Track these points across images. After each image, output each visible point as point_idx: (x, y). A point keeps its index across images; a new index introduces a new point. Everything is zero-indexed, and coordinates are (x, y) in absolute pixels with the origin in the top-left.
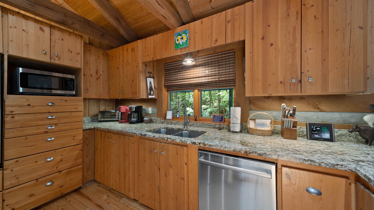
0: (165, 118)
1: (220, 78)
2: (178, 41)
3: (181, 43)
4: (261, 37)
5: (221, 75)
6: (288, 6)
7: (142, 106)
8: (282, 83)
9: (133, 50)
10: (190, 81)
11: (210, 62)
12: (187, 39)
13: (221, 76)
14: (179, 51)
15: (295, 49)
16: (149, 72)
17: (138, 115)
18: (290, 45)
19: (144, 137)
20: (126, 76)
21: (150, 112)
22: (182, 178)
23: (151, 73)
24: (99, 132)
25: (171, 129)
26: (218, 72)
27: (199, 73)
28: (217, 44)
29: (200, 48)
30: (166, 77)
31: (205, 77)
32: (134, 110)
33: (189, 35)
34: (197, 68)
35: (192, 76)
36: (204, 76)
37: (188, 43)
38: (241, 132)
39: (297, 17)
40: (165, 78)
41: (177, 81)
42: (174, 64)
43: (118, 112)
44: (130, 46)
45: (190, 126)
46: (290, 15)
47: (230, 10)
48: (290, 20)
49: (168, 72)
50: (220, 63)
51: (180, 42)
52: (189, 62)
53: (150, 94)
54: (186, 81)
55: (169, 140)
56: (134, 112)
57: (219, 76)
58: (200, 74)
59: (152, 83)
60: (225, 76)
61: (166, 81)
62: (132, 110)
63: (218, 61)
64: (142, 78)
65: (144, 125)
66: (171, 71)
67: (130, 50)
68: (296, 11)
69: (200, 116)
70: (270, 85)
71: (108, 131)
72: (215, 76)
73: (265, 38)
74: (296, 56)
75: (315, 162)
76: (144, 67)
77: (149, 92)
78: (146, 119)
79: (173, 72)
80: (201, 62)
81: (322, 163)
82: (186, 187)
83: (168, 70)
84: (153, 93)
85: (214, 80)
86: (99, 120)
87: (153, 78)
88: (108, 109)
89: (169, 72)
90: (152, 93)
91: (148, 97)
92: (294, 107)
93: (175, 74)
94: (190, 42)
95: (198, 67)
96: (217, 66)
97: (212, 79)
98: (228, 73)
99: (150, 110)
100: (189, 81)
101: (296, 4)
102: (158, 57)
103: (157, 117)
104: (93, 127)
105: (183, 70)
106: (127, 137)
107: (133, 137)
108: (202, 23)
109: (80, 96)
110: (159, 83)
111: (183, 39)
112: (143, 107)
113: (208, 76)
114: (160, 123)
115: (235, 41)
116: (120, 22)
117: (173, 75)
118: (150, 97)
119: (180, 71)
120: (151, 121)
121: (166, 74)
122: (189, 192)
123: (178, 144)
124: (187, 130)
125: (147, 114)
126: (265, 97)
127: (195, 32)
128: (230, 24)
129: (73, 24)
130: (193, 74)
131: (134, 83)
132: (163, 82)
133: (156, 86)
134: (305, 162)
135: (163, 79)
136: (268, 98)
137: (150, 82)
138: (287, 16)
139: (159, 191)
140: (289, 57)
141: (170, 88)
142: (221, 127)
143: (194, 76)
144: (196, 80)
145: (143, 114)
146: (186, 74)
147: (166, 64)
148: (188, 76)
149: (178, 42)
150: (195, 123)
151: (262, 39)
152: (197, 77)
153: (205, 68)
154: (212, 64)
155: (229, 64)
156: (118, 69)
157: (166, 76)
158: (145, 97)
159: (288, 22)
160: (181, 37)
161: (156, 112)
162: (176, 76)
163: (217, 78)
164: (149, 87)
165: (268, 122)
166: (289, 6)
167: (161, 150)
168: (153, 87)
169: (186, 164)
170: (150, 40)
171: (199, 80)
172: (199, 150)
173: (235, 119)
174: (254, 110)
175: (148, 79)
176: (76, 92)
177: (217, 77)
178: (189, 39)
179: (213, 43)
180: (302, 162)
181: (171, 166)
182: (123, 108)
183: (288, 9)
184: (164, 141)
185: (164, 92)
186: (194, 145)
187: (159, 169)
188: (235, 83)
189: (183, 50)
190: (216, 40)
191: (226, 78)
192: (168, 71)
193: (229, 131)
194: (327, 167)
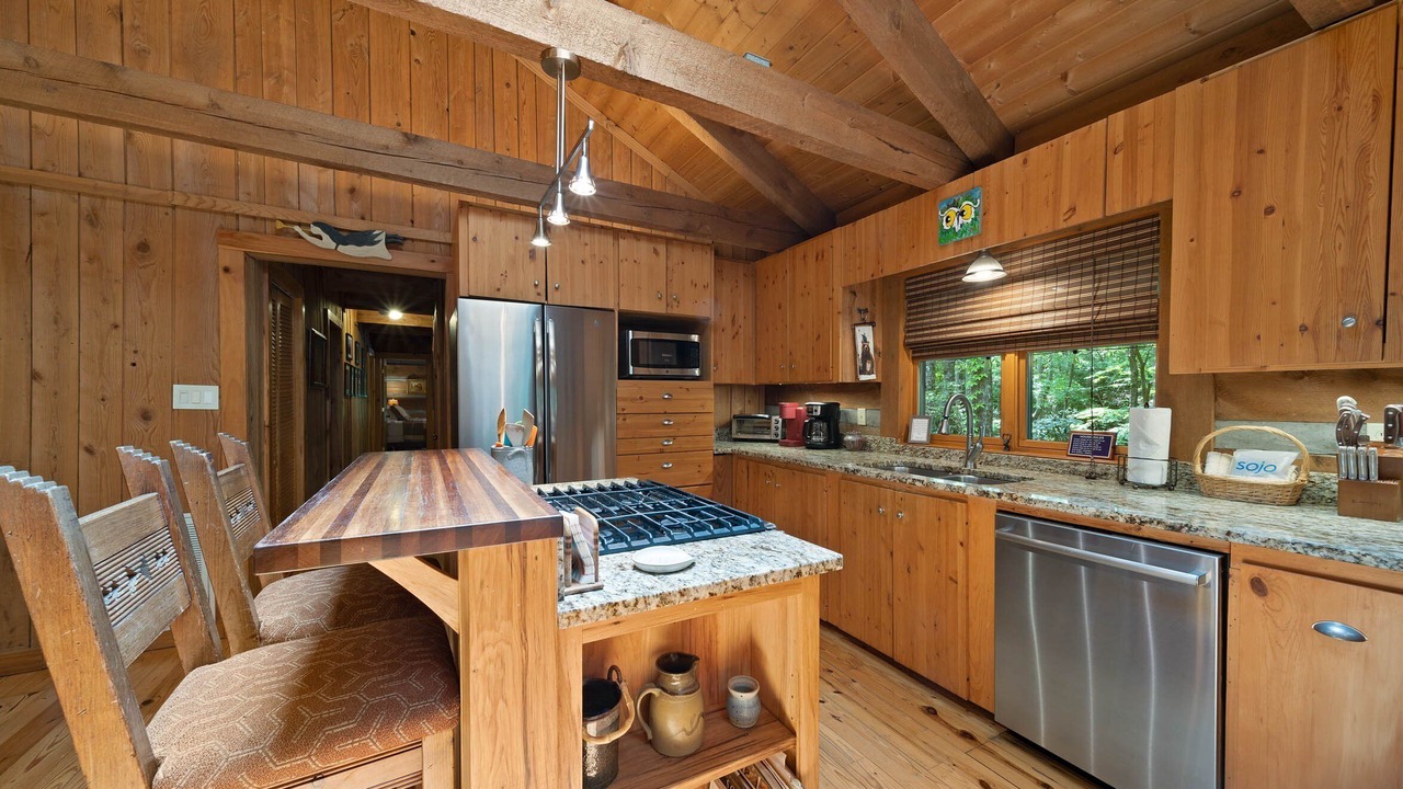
0: (906, 438)
1: (1099, 313)
2: (947, 221)
3: (958, 228)
4: (1228, 188)
5: (1102, 304)
6: (1340, 81)
7: (838, 404)
8: (1306, 329)
9: (820, 257)
10: (990, 327)
11: (1060, 264)
12: (976, 214)
13: (1104, 308)
14: (951, 249)
15: (1363, 219)
16: (860, 311)
17: (829, 426)
18: (1344, 208)
19: (853, 478)
20: (802, 326)
21: (862, 421)
22: (951, 579)
23: (866, 311)
24: (744, 461)
25: (922, 467)
26: (1090, 294)
27: (1021, 302)
28: (1076, 221)
29: (1018, 236)
30: (911, 317)
31: (1043, 311)
32: (819, 413)
33: (983, 201)
34: (1015, 284)
35: (996, 311)
36: (1040, 309)
37: (978, 224)
38: (1169, 486)
39: (1376, 113)
40: (909, 321)
41: (945, 329)
42: (938, 278)
43: (774, 418)
44: (811, 246)
45: (988, 463)
46: (1345, 109)
47: (1121, 114)
48: (1345, 124)
49: (916, 304)
50: (1101, 263)
51: (955, 225)
52: (983, 272)
53: (863, 371)
54: (976, 329)
55: (917, 483)
56: (818, 418)
57: (1096, 309)
58: (1023, 305)
59: (870, 339)
60: (1118, 306)
61: (909, 332)
62: (814, 414)
63: (1093, 257)
64: (843, 328)
65: (845, 454)
66: (925, 299)
67: (811, 260)
68: (1370, 93)
69: (1024, 434)
70: (1259, 337)
71: (767, 460)
72: (1081, 307)
73: (1244, 191)
74: (1366, 241)
75: (1343, 552)
76: (848, 297)
77: (860, 364)
78: (850, 438)
79: (932, 304)
80: (1030, 267)
81: (1364, 555)
82: (961, 602)
83: (918, 298)
84: (872, 367)
85: (1076, 320)
86: (734, 436)
87: (872, 324)
88: (749, 411)
89: (920, 303)
90: (868, 366)
91: (857, 378)
92: (1388, 410)
93: (940, 309)
94: (984, 222)
95: (1021, 283)
96: (1088, 274)
97: (1067, 317)
98: (1132, 296)
99: (860, 414)
100: (985, 328)
101: (1372, 71)
102: (890, 270)
103: (883, 434)
104: (729, 450)
105: (968, 294)
106: (809, 475)
107: (824, 475)
108: (1025, 161)
109: (708, 379)
110: (887, 338)
111: (963, 215)
112: (842, 407)
113: (1056, 310)
114: (889, 452)
115: (1139, 206)
116: (787, 188)
117: (932, 311)
118: (863, 378)
119: (956, 299)
120: (863, 446)
121: (910, 308)
122: (971, 616)
123: (940, 496)
124: (974, 473)
125: (853, 427)
126: (1285, 374)
127: (1002, 191)
128: (1120, 156)
129: (701, 225)
130: (1001, 305)
131: (823, 343)
132: (902, 335)
133: (880, 346)
134: (1309, 551)
135: (901, 327)
136: (1302, 378)
137: (864, 337)
138: (1334, 114)
139: (891, 605)
140: (1337, 245)
141: (922, 351)
142: (1098, 470)
143: (1005, 310)
144: (1011, 324)
145: (842, 425)
146: (975, 306)
147: (911, 281)
148: (984, 311)
149: (950, 223)
150: (1005, 455)
151: (1233, 195)
152: (1012, 313)
153: (1045, 282)
154: (1069, 270)
155: (1137, 264)
156: (780, 307)
157: (909, 315)
158: (849, 379)
159: (1337, 132)
160: (956, 210)
161: (878, 421)
162: (943, 315)
163: (1086, 315)
164: (860, 351)
165: (1285, 459)
166: (1343, 79)
167: (897, 508)
168: (872, 351)
169: (962, 544)
170: (868, 227)
171: (1021, 323)
172: (999, 511)
173: (1142, 446)
174: (1235, 417)
175: (857, 329)
176: (701, 371)
177: (1089, 310)
178: (983, 213)
179: (1062, 218)
180: (1302, 551)
181: (921, 548)
182: (792, 408)
183: (1337, 90)
184: (904, 486)
185: (905, 361)
186: (984, 498)
187: (892, 554)
188: (1157, 328)
189: (963, 245)
190: (1073, 210)
191: (1123, 314)
192: (917, 301)
193: (1123, 481)
194: (1382, 566)
